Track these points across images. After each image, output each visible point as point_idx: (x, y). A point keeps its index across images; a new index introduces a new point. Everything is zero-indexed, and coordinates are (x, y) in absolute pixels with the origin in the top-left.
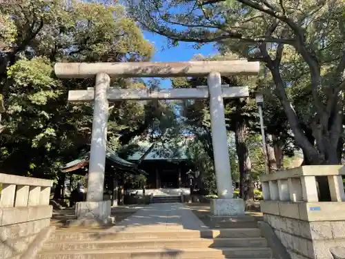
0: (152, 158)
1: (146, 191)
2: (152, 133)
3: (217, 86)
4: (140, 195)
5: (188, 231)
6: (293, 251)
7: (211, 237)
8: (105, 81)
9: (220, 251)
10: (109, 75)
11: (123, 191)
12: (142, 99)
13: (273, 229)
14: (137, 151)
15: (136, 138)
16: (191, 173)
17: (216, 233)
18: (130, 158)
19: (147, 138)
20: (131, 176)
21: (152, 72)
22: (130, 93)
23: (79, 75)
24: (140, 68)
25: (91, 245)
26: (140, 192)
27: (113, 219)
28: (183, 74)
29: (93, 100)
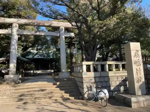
0: (37, 57)
1: (34, 71)
2: (37, 47)
3: (62, 32)
4: (32, 73)
5: (49, 83)
6: (79, 86)
7: (56, 85)
8: (16, 26)
9: (59, 88)
10: (18, 24)
11: (24, 71)
12: (32, 35)
13: (76, 81)
14: (31, 54)
15: (30, 49)
16: (54, 64)
17: (58, 83)
18: (27, 57)
19: (35, 49)
20: (28, 65)
21: (37, 24)
22: (27, 32)
23: (4, 23)
24: (32, 22)
25: (12, 89)
26: (32, 72)
27: (20, 81)
28: (50, 26)
29: (11, 34)
